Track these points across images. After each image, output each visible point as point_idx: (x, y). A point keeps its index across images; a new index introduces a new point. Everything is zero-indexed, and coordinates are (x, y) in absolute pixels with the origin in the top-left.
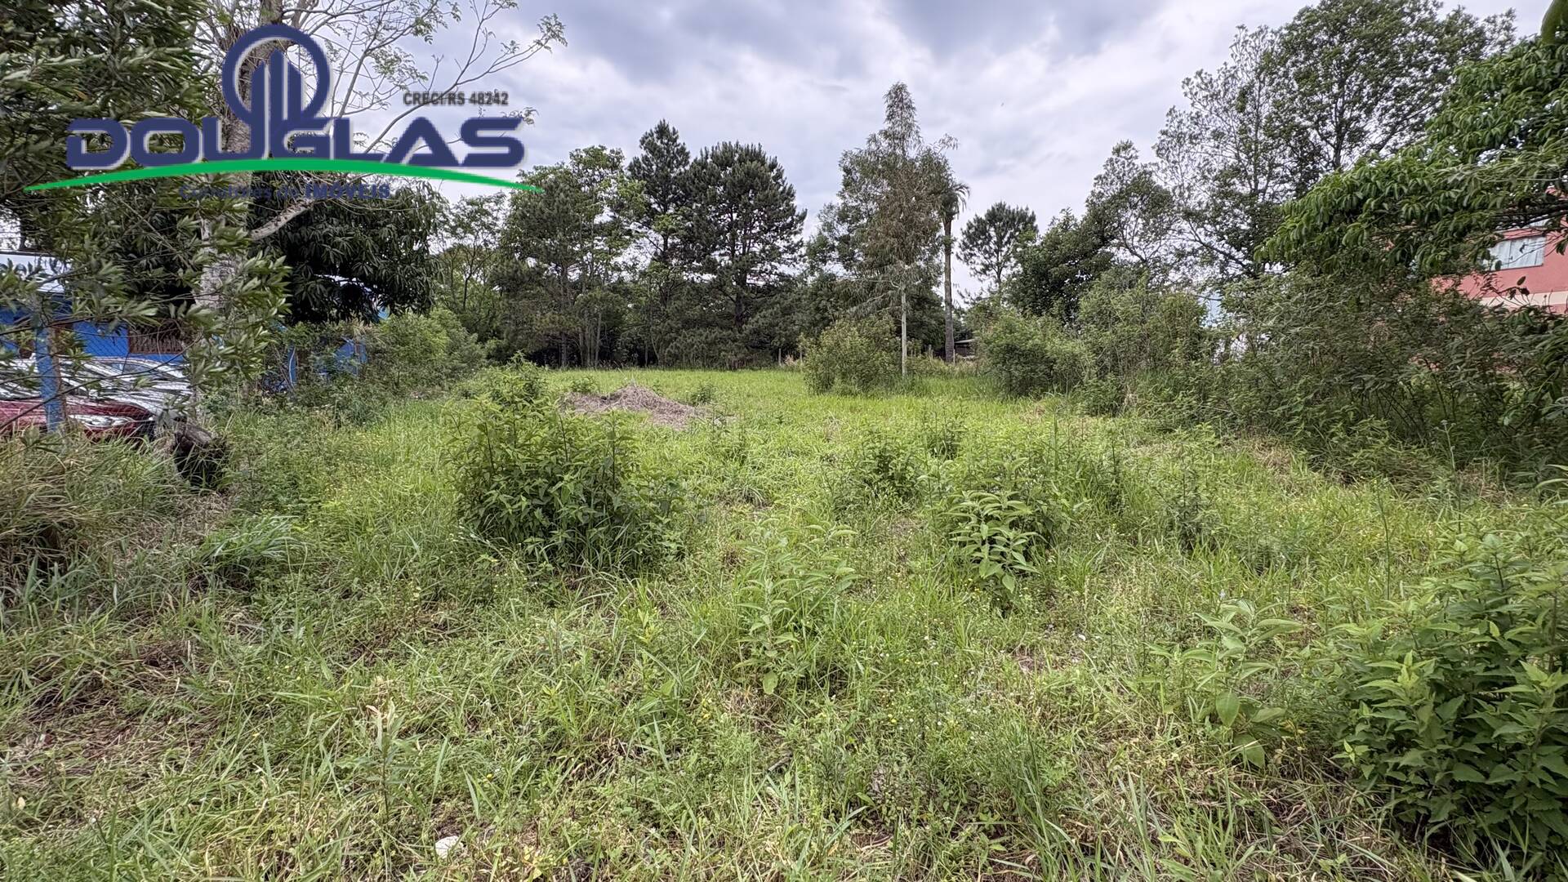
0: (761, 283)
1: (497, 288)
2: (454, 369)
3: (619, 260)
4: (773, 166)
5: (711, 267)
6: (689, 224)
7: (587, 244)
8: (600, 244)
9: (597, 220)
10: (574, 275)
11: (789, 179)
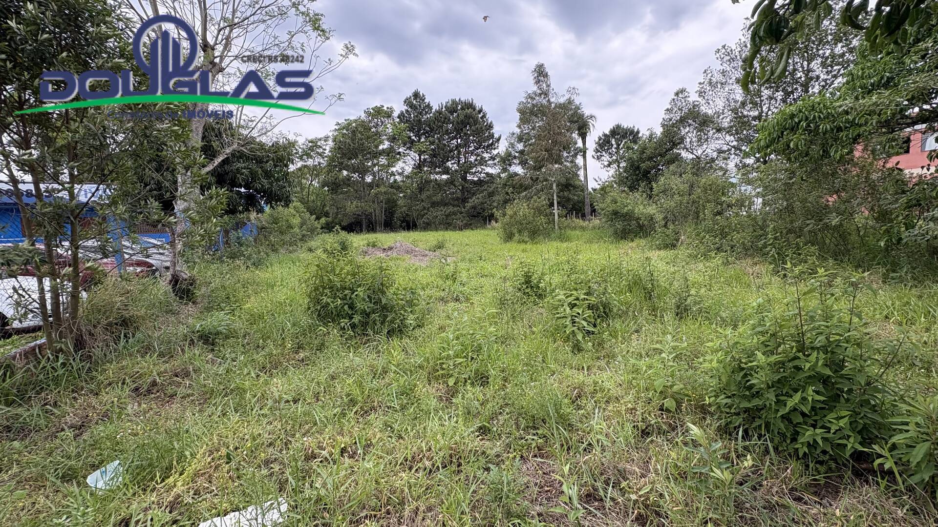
0: (476, 179)
1: (326, 188)
2: (303, 236)
3: (394, 169)
4: (480, 111)
5: (446, 171)
6: (433, 147)
7: (375, 161)
8: (383, 161)
9: (381, 147)
10: (369, 179)
11: (490, 118)
